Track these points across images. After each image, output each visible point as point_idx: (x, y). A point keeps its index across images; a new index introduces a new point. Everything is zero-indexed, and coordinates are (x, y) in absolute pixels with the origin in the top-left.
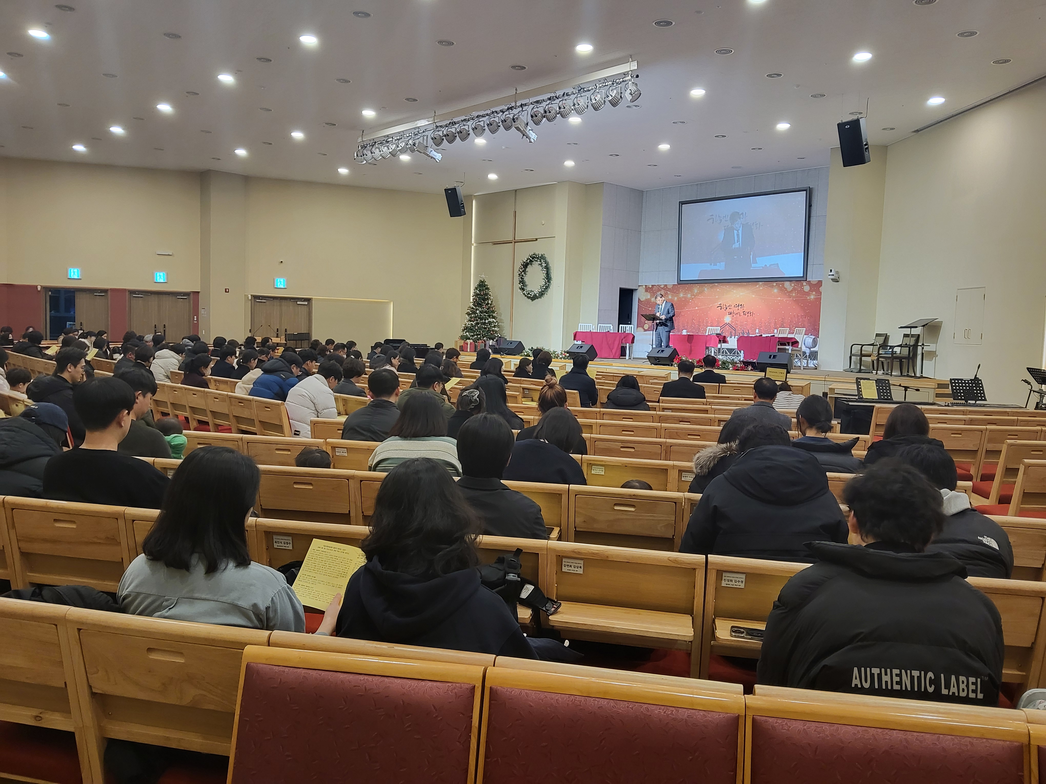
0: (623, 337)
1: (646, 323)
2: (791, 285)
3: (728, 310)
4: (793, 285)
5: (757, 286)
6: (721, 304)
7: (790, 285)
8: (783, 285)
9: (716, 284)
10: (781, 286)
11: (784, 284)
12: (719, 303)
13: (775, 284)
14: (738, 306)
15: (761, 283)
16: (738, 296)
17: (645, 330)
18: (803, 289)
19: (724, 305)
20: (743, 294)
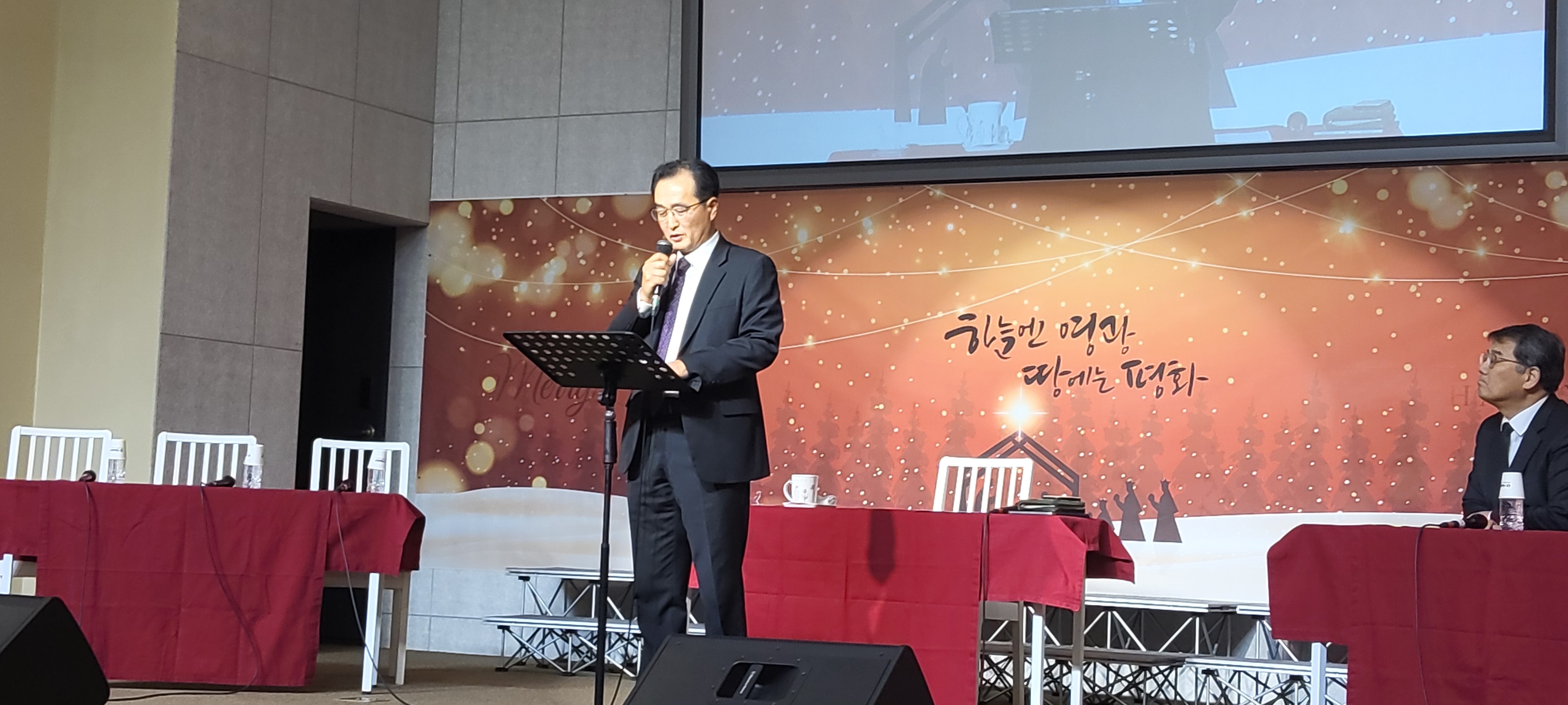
0: (338, 524)
1: (478, 438)
2: (1455, 189)
3: (1021, 353)
4: (1470, 188)
5: (1219, 201)
6: (971, 317)
7: (1446, 186)
8: (1400, 191)
9: (938, 192)
10: (1383, 195)
11: (1405, 186)
12: (962, 311)
13: (1339, 186)
14: (1091, 326)
15: (1240, 181)
16: (1087, 265)
17: (474, 482)
18: (1546, 212)
19: (994, 322)
20: (1120, 249)
